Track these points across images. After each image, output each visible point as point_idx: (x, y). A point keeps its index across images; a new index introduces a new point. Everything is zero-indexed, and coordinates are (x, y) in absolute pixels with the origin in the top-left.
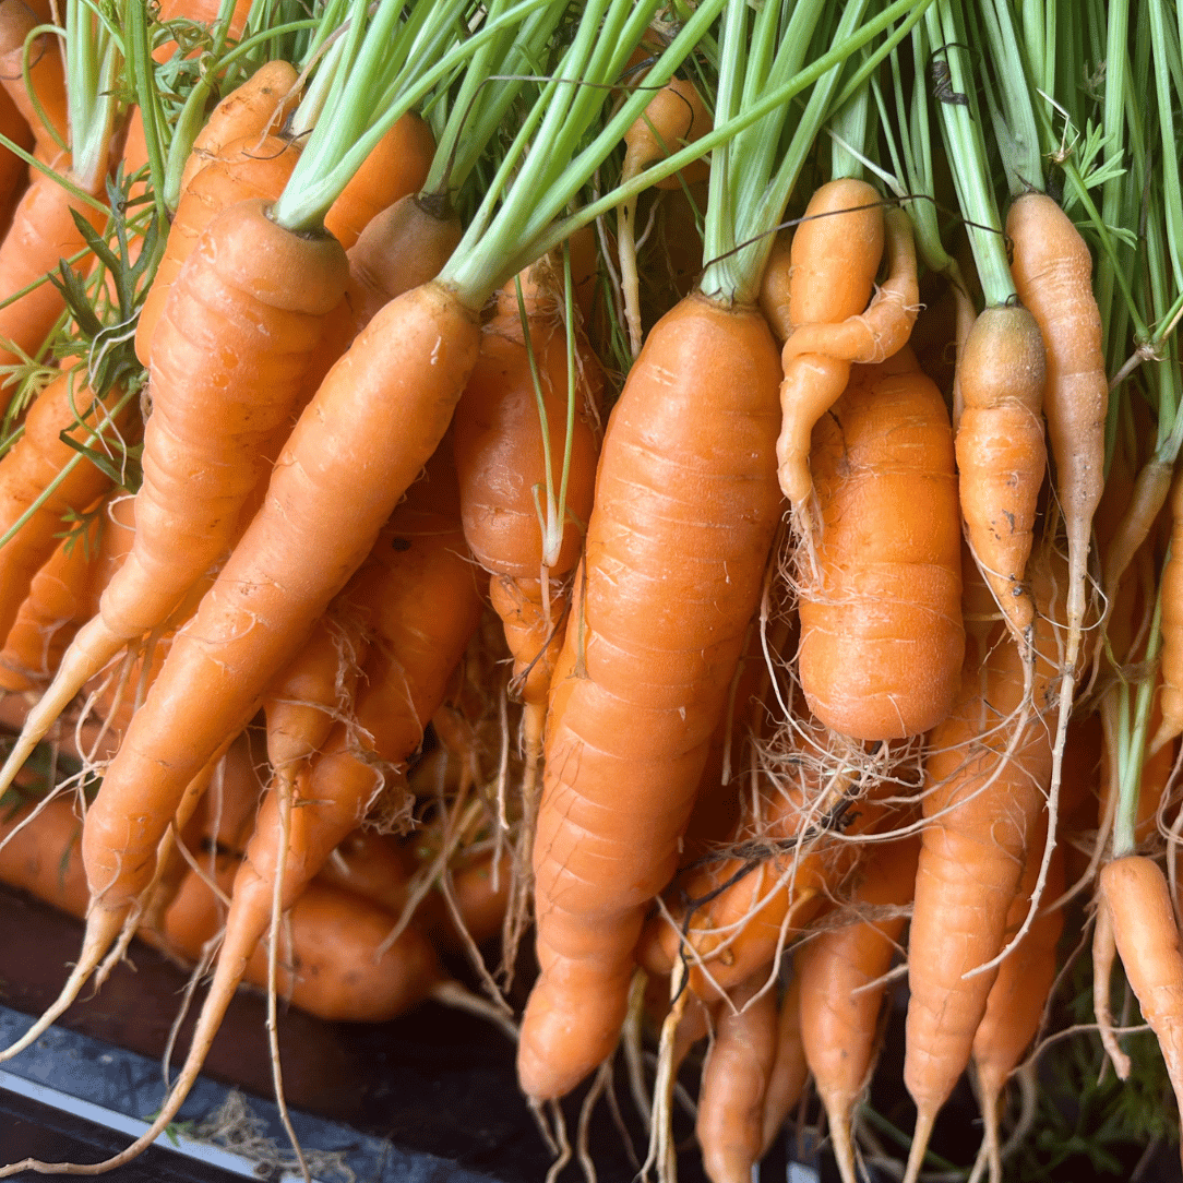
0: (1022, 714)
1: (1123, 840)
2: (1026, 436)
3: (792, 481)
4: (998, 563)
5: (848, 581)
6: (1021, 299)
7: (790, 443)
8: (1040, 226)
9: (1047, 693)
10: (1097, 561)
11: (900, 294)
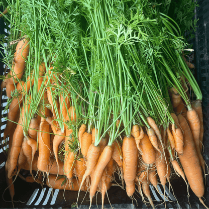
0: (161, 156)
1: (172, 159)
2: (155, 137)
3: (139, 149)
4: (156, 147)
5: (145, 153)
6: (151, 127)
7: (138, 146)
8: (150, 120)
9: (163, 153)
10: (163, 142)
11: (142, 132)
